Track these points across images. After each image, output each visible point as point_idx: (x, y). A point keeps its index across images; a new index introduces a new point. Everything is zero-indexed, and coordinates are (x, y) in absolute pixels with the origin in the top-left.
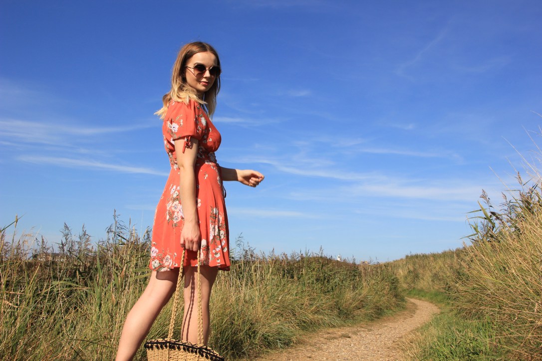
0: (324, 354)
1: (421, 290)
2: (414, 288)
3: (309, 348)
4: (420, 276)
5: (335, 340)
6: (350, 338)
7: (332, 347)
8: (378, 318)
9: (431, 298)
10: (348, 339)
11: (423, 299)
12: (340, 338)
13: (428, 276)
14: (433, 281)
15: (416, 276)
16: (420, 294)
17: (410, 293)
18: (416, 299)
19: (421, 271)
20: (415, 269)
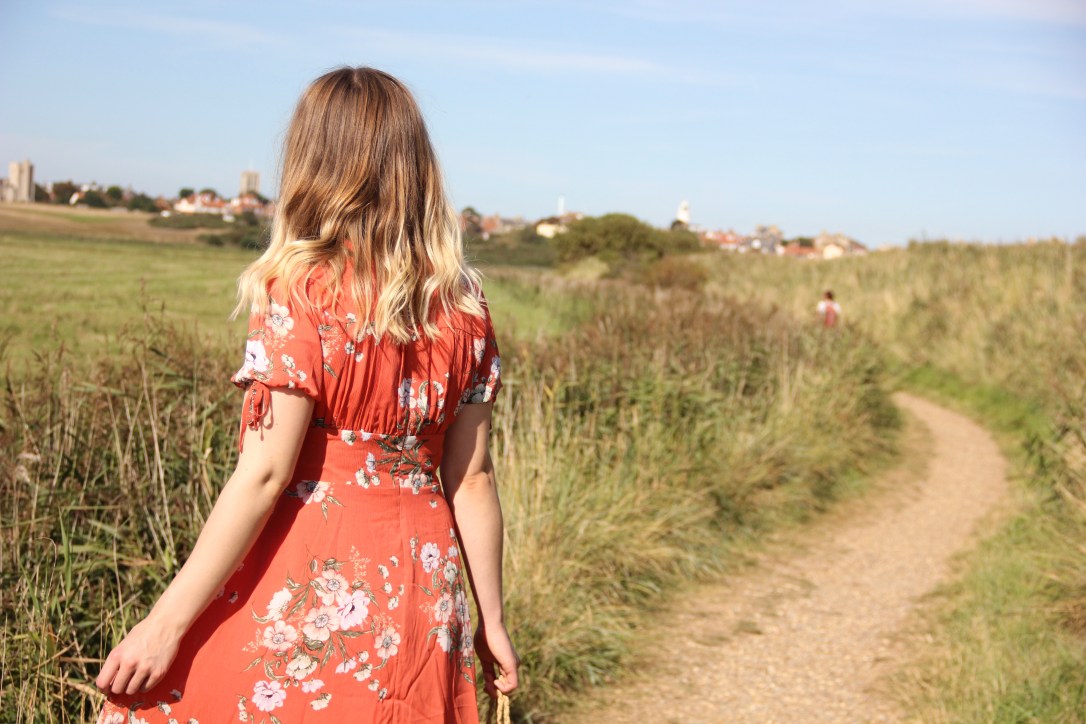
0: (705, 709)
1: (952, 374)
2: (928, 364)
3: (666, 684)
4: (952, 327)
5: (725, 650)
6: (759, 633)
7: (723, 681)
8: (821, 510)
9: (982, 409)
10: (756, 639)
11: (954, 403)
12: (735, 638)
13: (976, 329)
14: (990, 351)
15: (939, 326)
16: (947, 385)
17: (912, 379)
18: (933, 400)
19: (953, 306)
20: (935, 298)
